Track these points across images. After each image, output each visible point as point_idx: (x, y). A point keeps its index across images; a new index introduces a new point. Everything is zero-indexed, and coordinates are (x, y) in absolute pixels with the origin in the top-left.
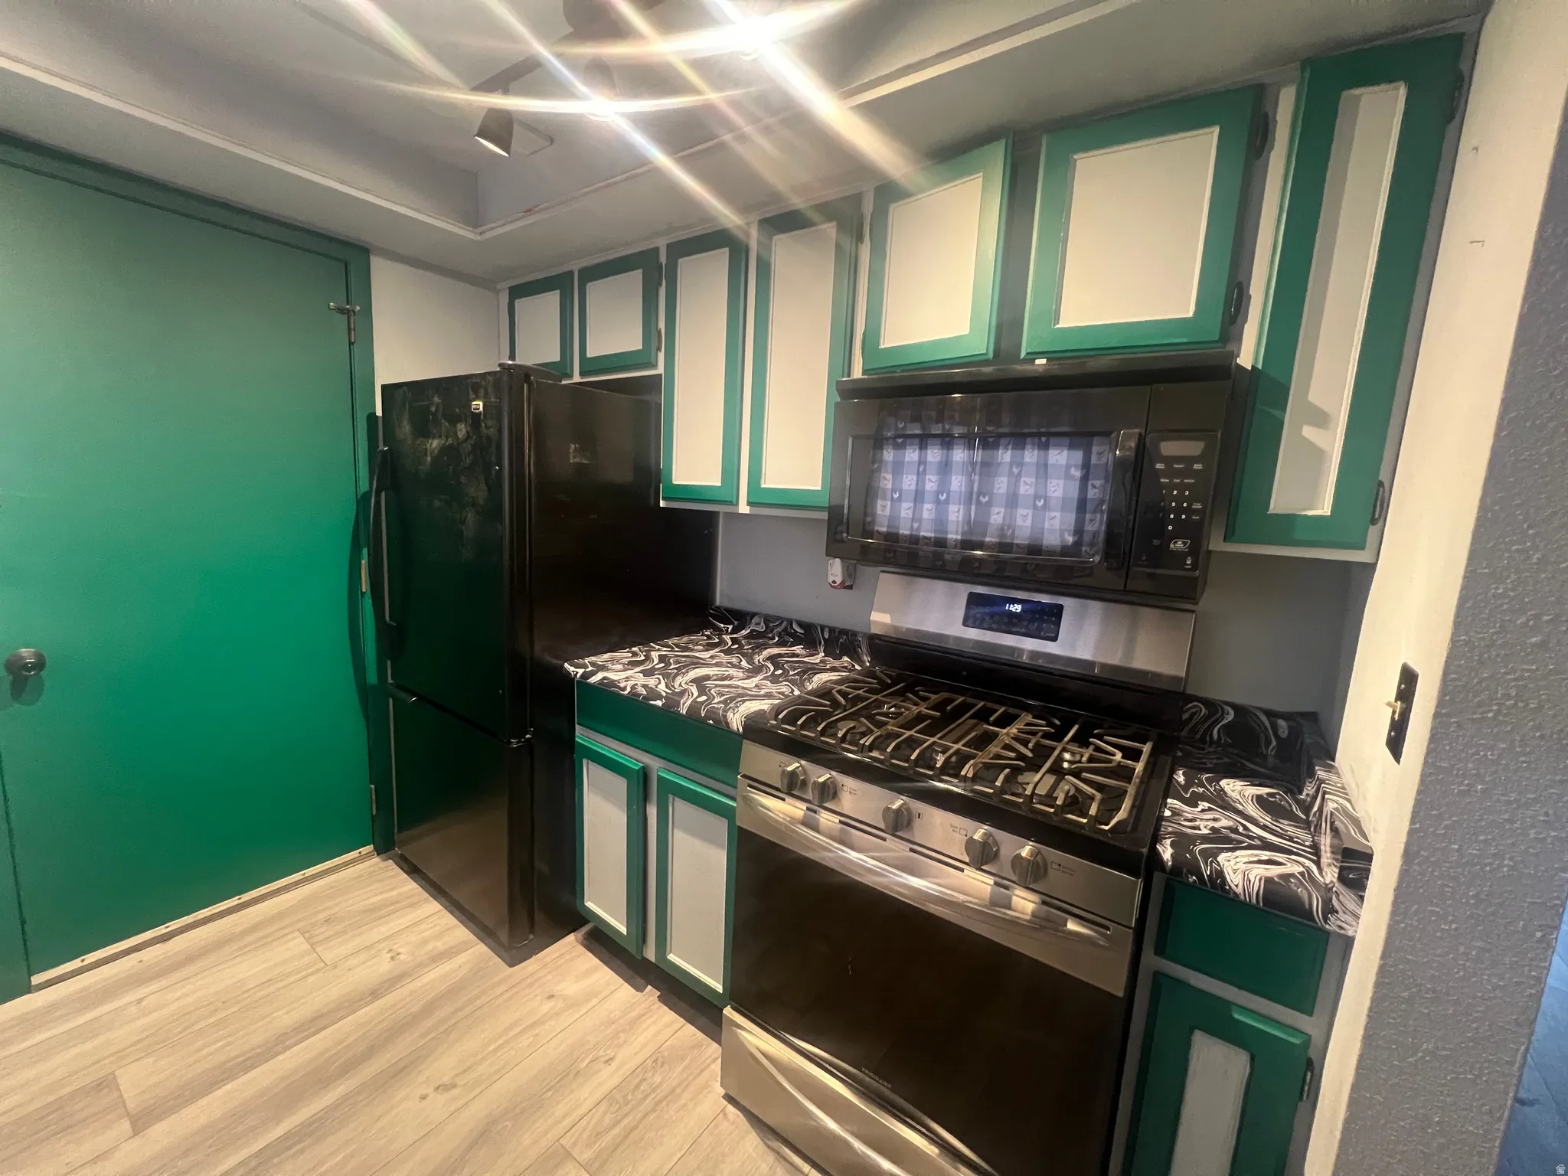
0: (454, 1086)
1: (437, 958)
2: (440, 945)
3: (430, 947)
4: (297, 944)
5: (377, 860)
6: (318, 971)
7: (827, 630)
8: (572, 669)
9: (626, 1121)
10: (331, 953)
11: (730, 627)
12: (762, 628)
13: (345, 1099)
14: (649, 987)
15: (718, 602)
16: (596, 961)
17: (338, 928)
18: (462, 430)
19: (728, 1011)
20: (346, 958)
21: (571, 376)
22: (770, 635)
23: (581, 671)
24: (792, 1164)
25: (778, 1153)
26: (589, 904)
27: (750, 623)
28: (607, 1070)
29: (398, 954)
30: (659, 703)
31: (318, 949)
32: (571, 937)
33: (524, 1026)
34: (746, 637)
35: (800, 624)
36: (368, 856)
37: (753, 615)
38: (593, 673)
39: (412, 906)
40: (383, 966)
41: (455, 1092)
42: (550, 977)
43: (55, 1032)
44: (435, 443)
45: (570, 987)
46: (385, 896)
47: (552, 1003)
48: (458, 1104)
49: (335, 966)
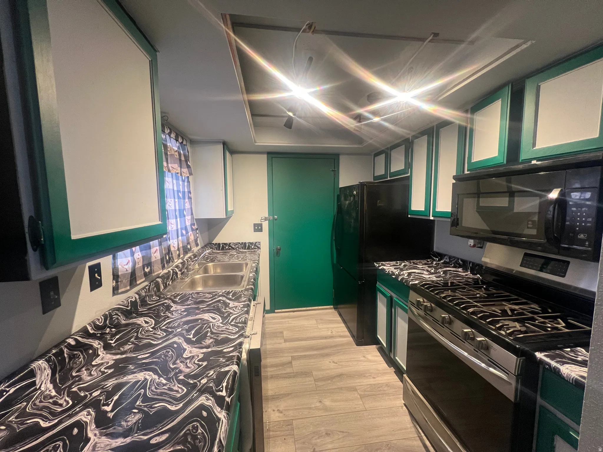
0: (336, 363)
1: (341, 337)
2: (342, 334)
3: (339, 333)
4: (314, 322)
5: (334, 310)
6: (316, 329)
7: (471, 263)
8: (376, 264)
9: (373, 392)
10: (320, 326)
11: (437, 259)
12: (448, 260)
13: (315, 355)
14: (392, 368)
15: (435, 250)
16: (379, 354)
17: (323, 322)
18: (352, 198)
19: (405, 375)
20: (322, 328)
21: (387, 178)
22: (451, 263)
23: (378, 265)
24: (418, 431)
25: (415, 426)
26: (378, 336)
27: (444, 258)
28: (372, 380)
29: (333, 332)
30: (394, 277)
31: (318, 324)
32: (375, 346)
33: (355, 360)
34: (443, 263)
35: (462, 260)
36: (331, 308)
37: (445, 255)
38: (380, 266)
39: (338, 323)
40: (329, 333)
41: (336, 365)
42: (365, 352)
44: (347, 202)
45: (370, 357)
46: (333, 319)
47: (364, 358)
48: (336, 367)
49: (320, 329)
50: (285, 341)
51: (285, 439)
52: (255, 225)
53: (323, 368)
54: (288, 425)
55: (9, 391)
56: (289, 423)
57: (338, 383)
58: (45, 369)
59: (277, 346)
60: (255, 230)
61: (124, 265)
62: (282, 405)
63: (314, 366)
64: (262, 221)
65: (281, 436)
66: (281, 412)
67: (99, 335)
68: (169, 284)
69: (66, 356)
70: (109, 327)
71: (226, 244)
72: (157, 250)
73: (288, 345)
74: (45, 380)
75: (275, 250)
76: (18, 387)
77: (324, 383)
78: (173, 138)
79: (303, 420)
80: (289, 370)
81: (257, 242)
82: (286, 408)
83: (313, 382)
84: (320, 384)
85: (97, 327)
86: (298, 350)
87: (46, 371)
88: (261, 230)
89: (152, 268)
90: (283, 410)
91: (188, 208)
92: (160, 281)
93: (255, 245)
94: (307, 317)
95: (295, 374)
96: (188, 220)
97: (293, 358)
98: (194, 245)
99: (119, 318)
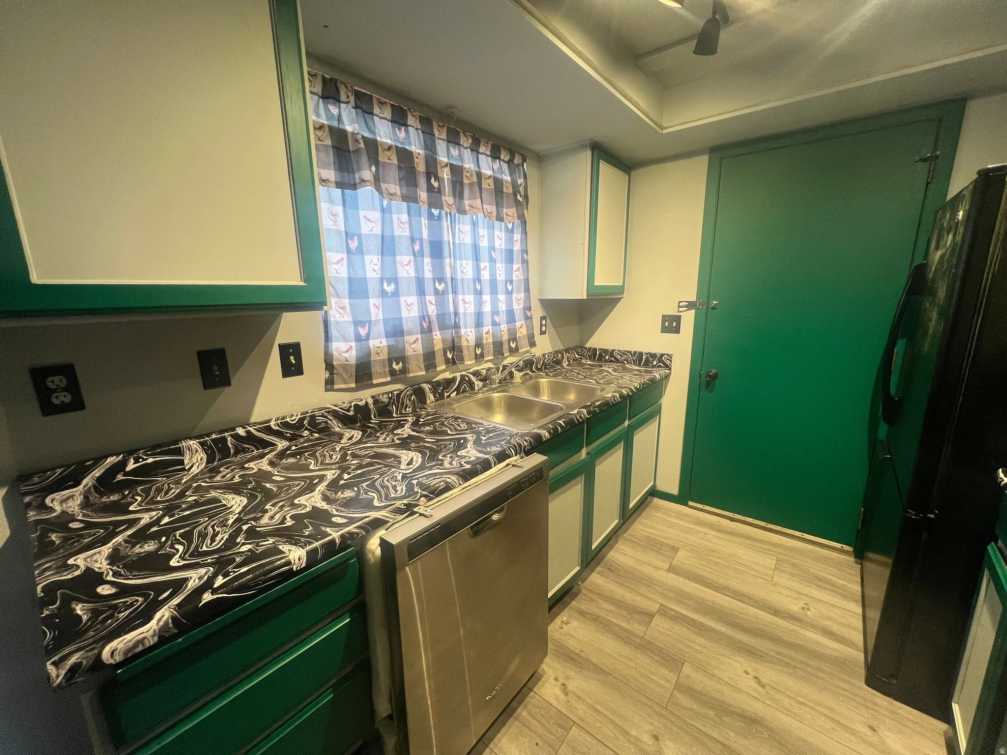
0: (763, 687)
1: (828, 633)
2: (835, 628)
3: (828, 623)
4: (770, 562)
5: (852, 559)
6: (765, 579)
10: (781, 579)
17: (795, 572)
18: (950, 237)
20: (783, 587)
26: (955, 707)
29: (808, 609)
31: (777, 572)
33: (833, 716)
36: (846, 552)
39: (845, 597)
40: (795, 607)
41: (761, 689)
42: (888, 721)
43: (682, 523)
44: (939, 254)
46: (833, 578)
47: (869, 732)
48: (756, 695)
49: (775, 585)
50: (672, 569)
51: (537, 744)
52: (665, 318)
53: (717, 673)
54: (561, 726)
55: (146, 459)
56: (565, 723)
57: (732, 734)
58: (197, 451)
59: (646, 570)
60: (664, 330)
61: (343, 352)
62: (578, 682)
63: (699, 656)
64: (681, 309)
65: (535, 733)
66: (566, 694)
67: (288, 435)
68: (449, 396)
69: (230, 445)
70: (307, 429)
71: (606, 351)
72: (417, 339)
73: (673, 580)
74: (197, 464)
75: (703, 377)
76: (158, 459)
77: (695, 707)
78: (486, 154)
79: (595, 742)
80: (636, 627)
81: (664, 355)
82: (579, 693)
83: (670, 686)
84: (684, 700)
85: (286, 425)
86: (686, 601)
87: (199, 454)
88: (677, 330)
89: (407, 365)
90: (573, 692)
91: (520, 281)
92: (427, 389)
93: (660, 360)
94: (759, 544)
95: (644, 644)
96: (519, 300)
97: (664, 611)
98: (526, 343)
99: (329, 422)
